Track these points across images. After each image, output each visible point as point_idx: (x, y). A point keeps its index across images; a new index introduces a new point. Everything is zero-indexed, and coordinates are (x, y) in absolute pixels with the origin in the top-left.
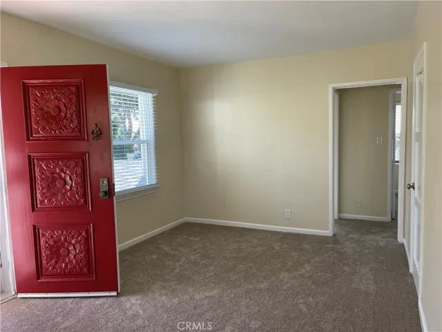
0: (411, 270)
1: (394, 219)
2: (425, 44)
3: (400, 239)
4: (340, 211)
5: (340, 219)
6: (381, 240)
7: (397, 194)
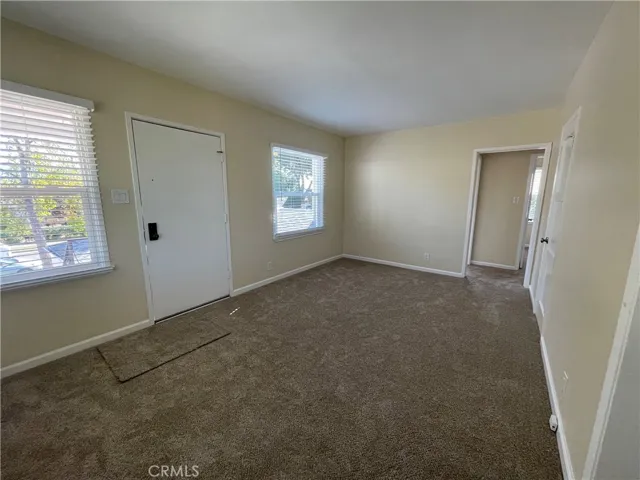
0: (535, 311)
1: (522, 269)
2: (580, 108)
3: (526, 284)
4: (472, 258)
5: (472, 264)
6: (508, 284)
7: (527, 248)
